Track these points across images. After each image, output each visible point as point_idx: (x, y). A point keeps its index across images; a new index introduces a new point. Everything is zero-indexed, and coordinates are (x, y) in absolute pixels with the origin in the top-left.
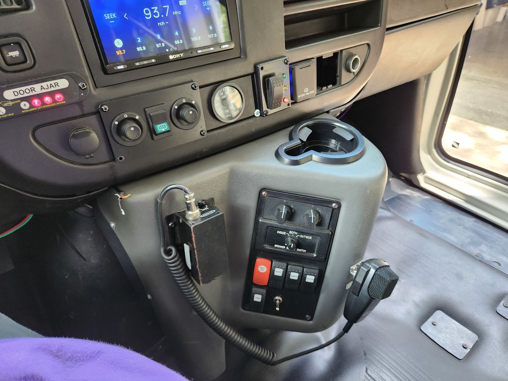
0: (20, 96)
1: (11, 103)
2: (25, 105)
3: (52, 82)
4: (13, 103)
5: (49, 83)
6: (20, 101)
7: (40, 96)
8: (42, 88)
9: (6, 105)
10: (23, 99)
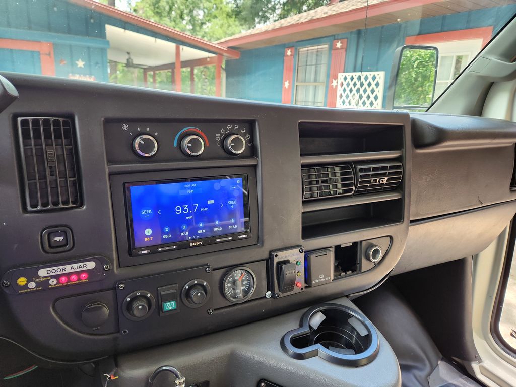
0: (51, 274)
1: (42, 279)
2: (53, 282)
3: (82, 264)
4: (44, 279)
5: (78, 264)
6: (50, 278)
7: (68, 275)
8: (72, 268)
9: (37, 280)
10: (52, 277)
